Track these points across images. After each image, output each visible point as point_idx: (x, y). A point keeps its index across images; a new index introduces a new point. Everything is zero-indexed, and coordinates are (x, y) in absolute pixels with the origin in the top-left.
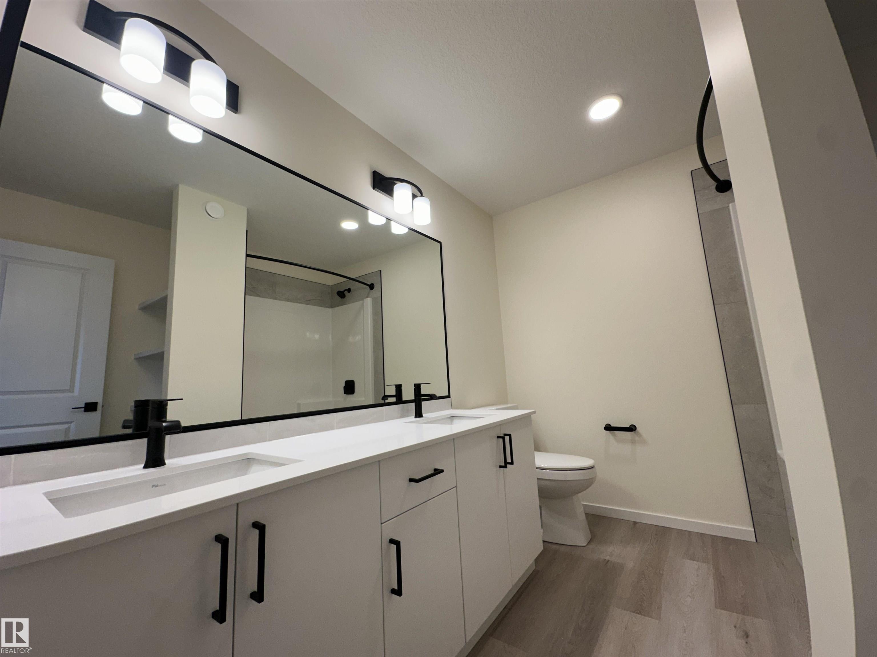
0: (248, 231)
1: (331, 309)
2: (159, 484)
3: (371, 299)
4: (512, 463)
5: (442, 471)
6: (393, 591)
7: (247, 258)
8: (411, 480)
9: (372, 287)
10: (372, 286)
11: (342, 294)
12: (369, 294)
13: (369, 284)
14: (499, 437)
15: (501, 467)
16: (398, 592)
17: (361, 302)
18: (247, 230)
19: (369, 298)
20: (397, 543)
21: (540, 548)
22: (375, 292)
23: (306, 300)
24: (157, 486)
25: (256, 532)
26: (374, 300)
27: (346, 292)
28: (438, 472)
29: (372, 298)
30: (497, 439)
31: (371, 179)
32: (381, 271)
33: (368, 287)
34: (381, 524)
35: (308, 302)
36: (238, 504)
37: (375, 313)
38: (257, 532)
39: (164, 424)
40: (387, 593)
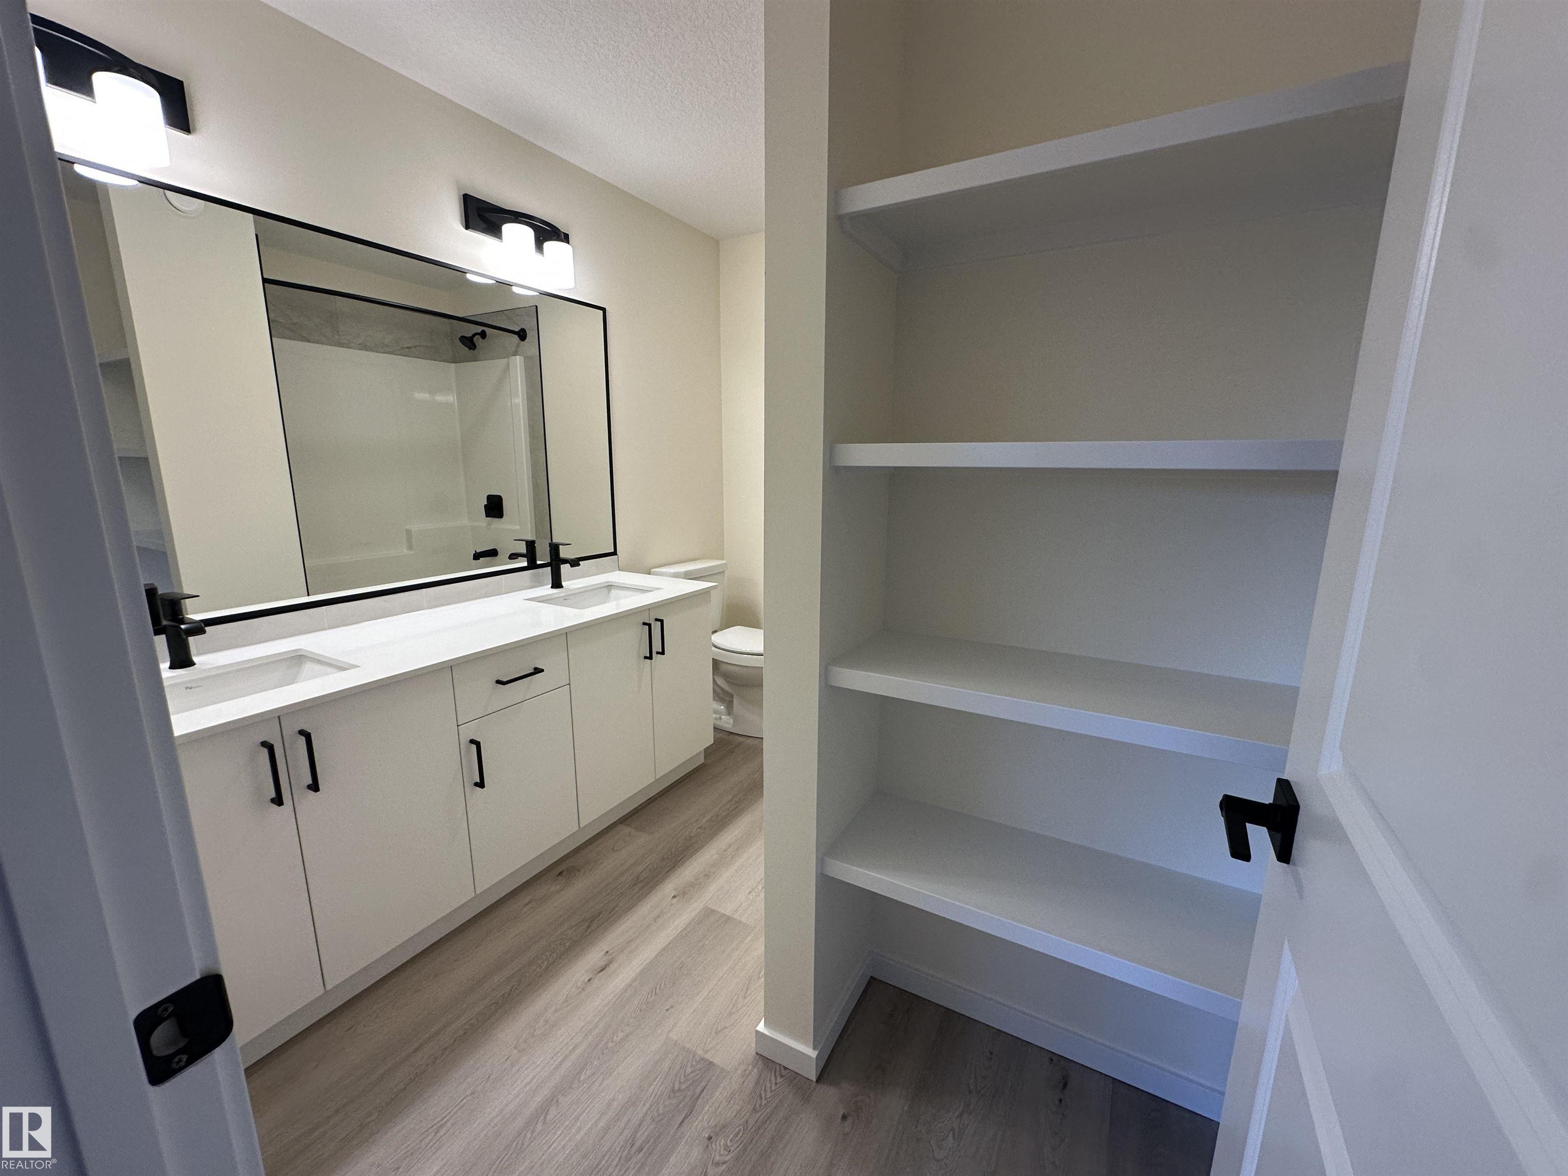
0: (259, 235)
1: (453, 365)
2: (193, 686)
3: (522, 358)
4: (663, 653)
5: (542, 671)
6: (476, 784)
7: (266, 284)
8: (499, 682)
9: (522, 335)
10: (521, 333)
11: (469, 342)
12: (518, 346)
13: (517, 329)
14: (644, 624)
15: (646, 658)
16: (481, 784)
17: (506, 360)
18: (257, 233)
19: (518, 357)
20: (478, 744)
21: (709, 739)
22: (528, 346)
23: (403, 348)
24: (191, 688)
25: (303, 740)
26: (527, 359)
27: (477, 339)
28: (538, 671)
29: (524, 357)
30: (642, 625)
31: (460, 204)
32: (537, 307)
33: (516, 337)
34: (458, 726)
35: (405, 351)
36: (279, 717)
37: (530, 385)
38: (303, 738)
39: (183, 627)
40: (469, 786)
